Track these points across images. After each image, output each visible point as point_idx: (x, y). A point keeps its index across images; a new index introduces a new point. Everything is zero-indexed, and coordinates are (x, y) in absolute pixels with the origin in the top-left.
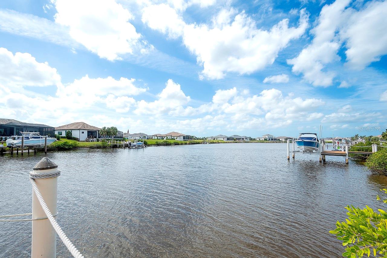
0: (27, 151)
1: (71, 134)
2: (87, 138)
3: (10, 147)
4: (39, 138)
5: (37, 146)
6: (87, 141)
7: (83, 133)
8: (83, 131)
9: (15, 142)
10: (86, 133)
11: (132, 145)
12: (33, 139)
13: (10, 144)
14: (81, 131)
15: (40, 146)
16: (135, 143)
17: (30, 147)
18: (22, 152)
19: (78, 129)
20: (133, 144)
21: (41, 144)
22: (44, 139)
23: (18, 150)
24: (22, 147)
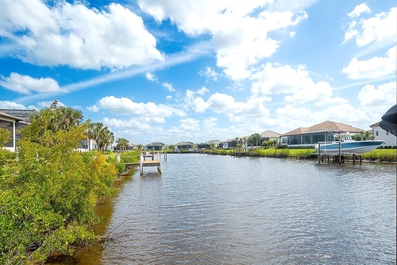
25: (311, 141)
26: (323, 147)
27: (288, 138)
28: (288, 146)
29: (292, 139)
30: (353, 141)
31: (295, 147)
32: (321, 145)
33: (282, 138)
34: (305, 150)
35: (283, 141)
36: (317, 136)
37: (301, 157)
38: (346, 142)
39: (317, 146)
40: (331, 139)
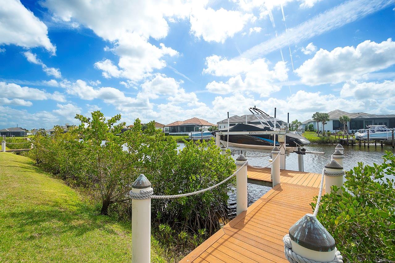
0: (374, 144)
3: (358, 140)
4: (386, 131)
5: (383, 140)
9: (362, 135)
12: (379, 132)
13: (357, 137)
15: (387, 139)
17: (377, 140)
18: (368, 144)
21: (387, 137)
22: (391, 132)
23: (365, 143)
24: (368, 140)
25: (185, 130)
26: (193, 135)
27: (170, 128)
28: (170, 133)
29: (173, 129)
30: (209, 132)
31: (175, 134)
32: (192, 134)
33: (165, 128)
34: (182, 136)
35: (166, 130)
36: (188, 127)
37: (180, 141)
38: (205, 132)
39: (190, 134)
40: (197, 130)
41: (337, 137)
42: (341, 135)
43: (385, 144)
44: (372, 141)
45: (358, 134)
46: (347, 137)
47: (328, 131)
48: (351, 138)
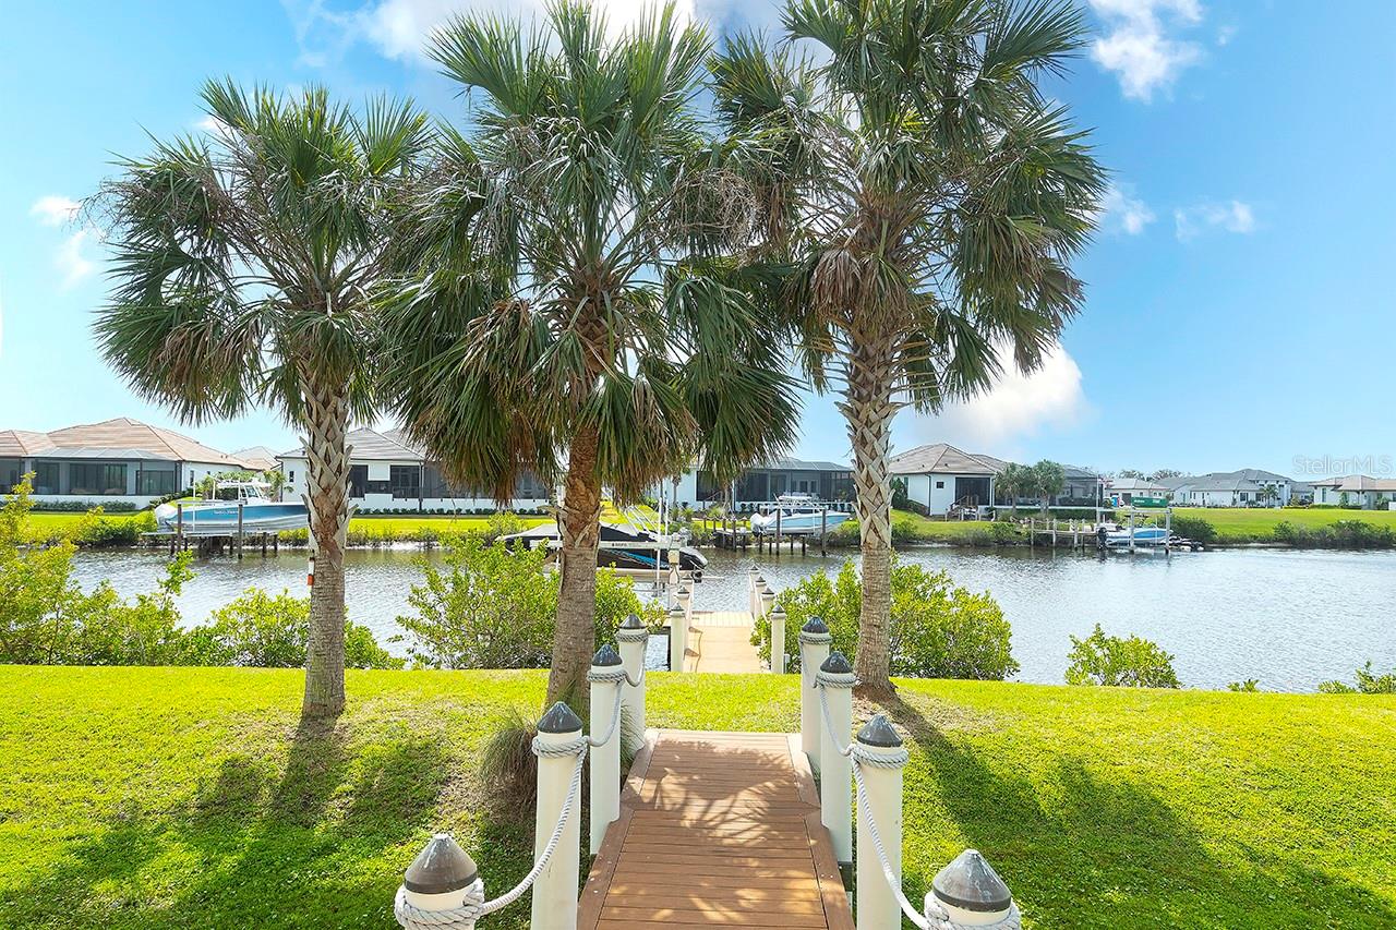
0: (789, 545)
1: (906, 491)
2: (954, 507)
3: (756, 534)
4: (811, 511)
5: (807, 533)
6: (953, 516)
7: (940, 485)
8: (940, 479)
9: (765, 521)
10: (951, 485)
11: (1114, 541)
12: (799, 515)
13: (756, 526)
14: (936, 479)
16: (1126, 533)
17: (795, 536)
18: (778, 546)
19: (925, 473)
20: (1117, 534)
21: (814, 527)
22: (821, 513)
23: (771, 542)
24: (776, 536)
41: (710, 526)
42: (717, 519)
43: (810, 544)
44: (786, 538)
45: (757, 519)
46: (734, 526)
47: (685, 504)
48: (742, 530)
